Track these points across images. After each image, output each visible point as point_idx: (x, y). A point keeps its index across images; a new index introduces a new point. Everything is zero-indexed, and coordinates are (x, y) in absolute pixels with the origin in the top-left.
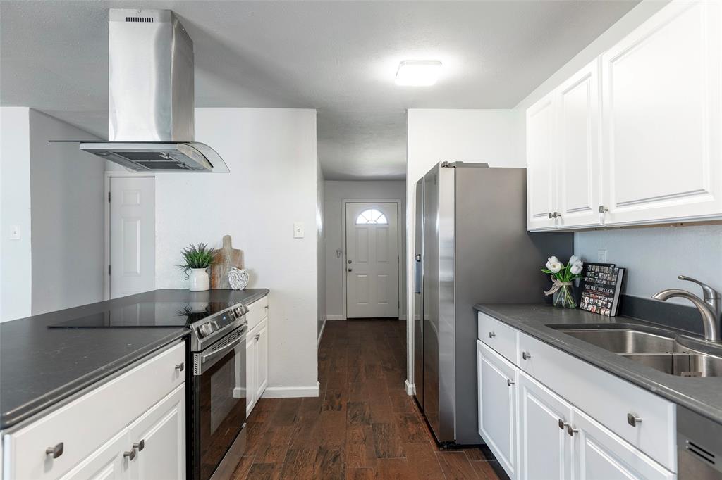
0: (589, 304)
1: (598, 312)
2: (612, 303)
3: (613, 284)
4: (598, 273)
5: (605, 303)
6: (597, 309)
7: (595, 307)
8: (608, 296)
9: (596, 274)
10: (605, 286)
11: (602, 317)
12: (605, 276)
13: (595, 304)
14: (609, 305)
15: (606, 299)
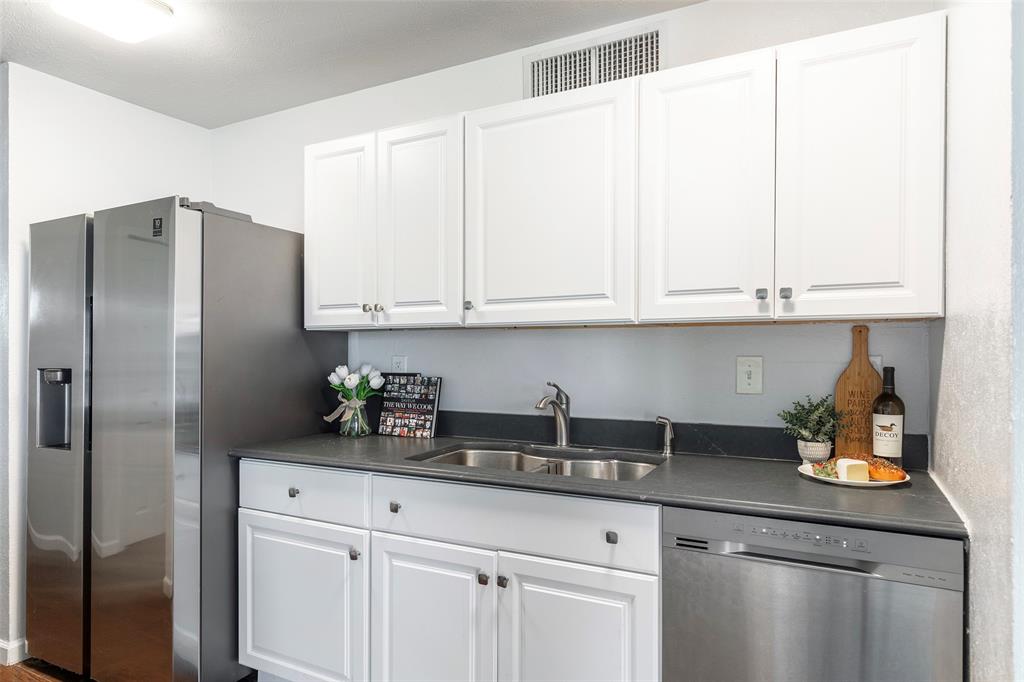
0: (394, 426)
1: (412, 435)
2: (432, 422)
3: (431, 397)
4: (405, 385)
5: (420, 422)
6: (409, 431)
7: (406, 429)
8: (424, 414)
9: (402, 386)
10: (418, 401)
11: (418, 441)
12: (417, 389)
13: (405, 425)
14: (428, 424)
15: (423, 418)
